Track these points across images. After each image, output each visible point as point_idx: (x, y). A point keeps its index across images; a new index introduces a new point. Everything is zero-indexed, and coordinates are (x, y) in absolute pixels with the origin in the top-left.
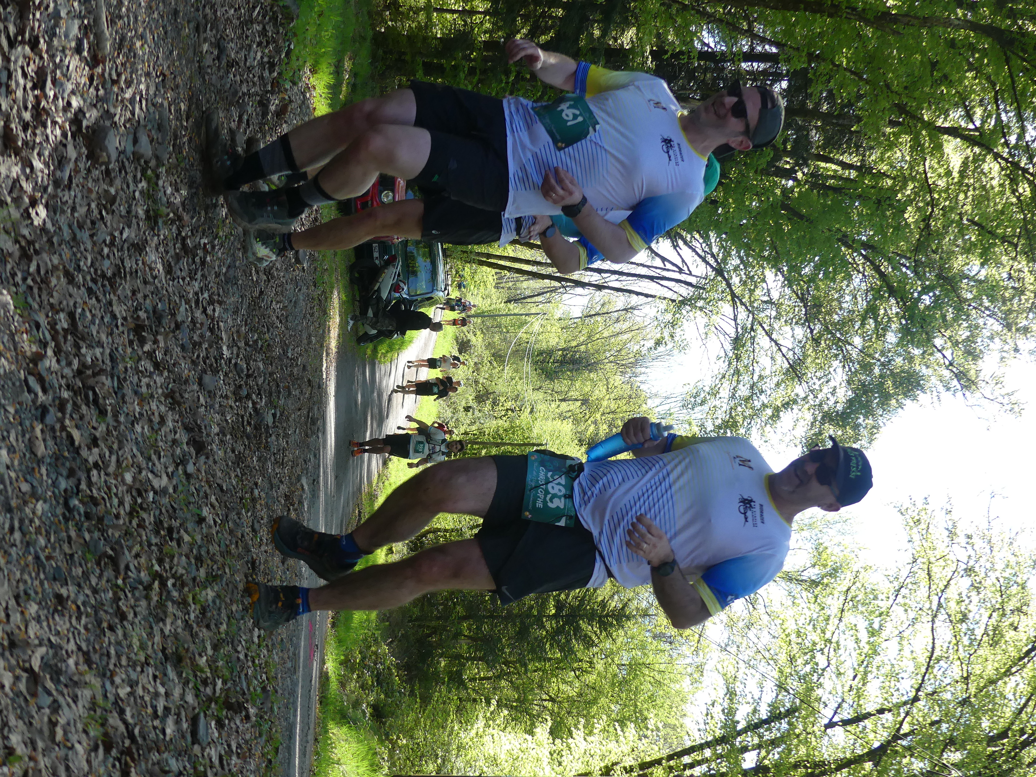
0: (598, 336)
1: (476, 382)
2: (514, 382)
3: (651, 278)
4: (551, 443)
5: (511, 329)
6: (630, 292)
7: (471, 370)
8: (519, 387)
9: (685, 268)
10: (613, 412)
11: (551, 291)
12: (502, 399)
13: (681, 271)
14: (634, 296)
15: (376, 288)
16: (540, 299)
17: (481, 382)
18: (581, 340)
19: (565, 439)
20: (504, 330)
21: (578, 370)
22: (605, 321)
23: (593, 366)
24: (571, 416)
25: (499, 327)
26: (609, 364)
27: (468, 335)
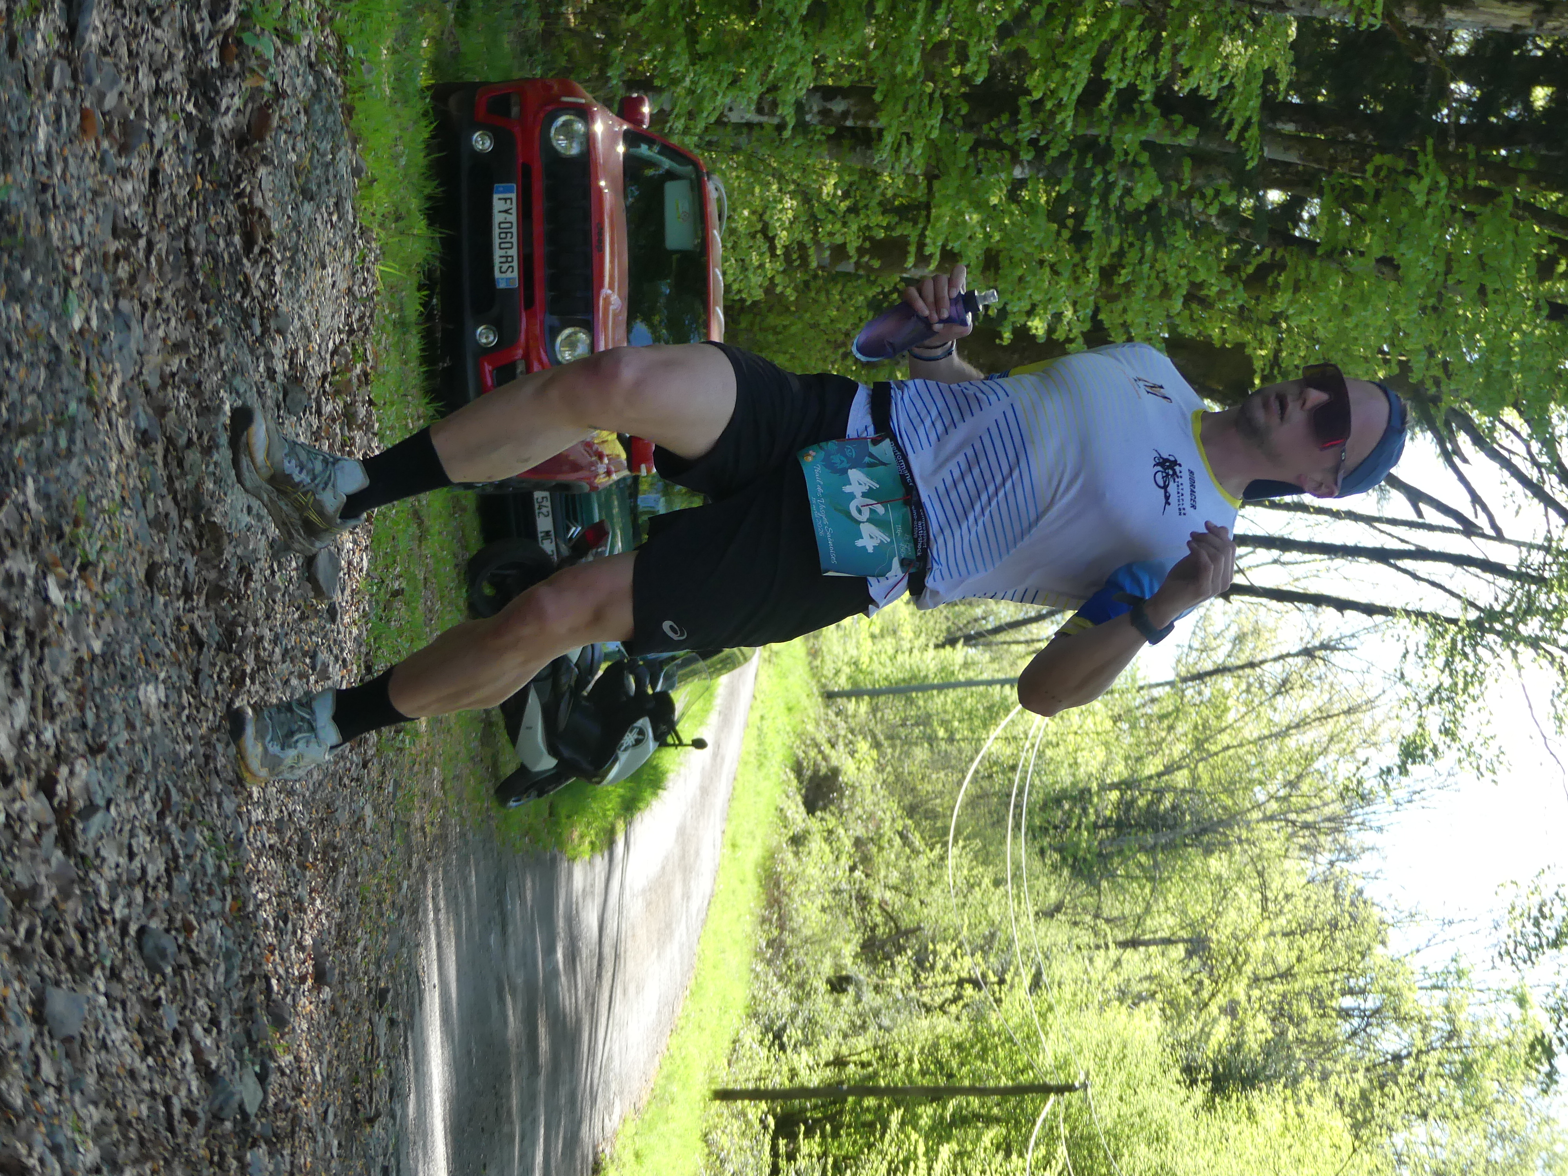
0: (1225, 738)
1: (863, 899)
2: (977, 892)
3: (1381, 555)
4: (1097, 1081)
5: (962, 731)
6: (1318, 600)
7: (845, 862)
8: (993, 911)
9: (1482, 521)
10: (1287, 975)
12: (945, 950)
13: (1469, 529)
14: (1330, 612)
17: (876, 897)
18: (1176, 755)
19: (1142, 1066)
20: (941, 733)
21: (1170, 847)
22: (1248, 691)
23: (1216, 832)
24: (1155, 992)
25: (925, 726)
26: (1264, 826)
27: (833, 754)
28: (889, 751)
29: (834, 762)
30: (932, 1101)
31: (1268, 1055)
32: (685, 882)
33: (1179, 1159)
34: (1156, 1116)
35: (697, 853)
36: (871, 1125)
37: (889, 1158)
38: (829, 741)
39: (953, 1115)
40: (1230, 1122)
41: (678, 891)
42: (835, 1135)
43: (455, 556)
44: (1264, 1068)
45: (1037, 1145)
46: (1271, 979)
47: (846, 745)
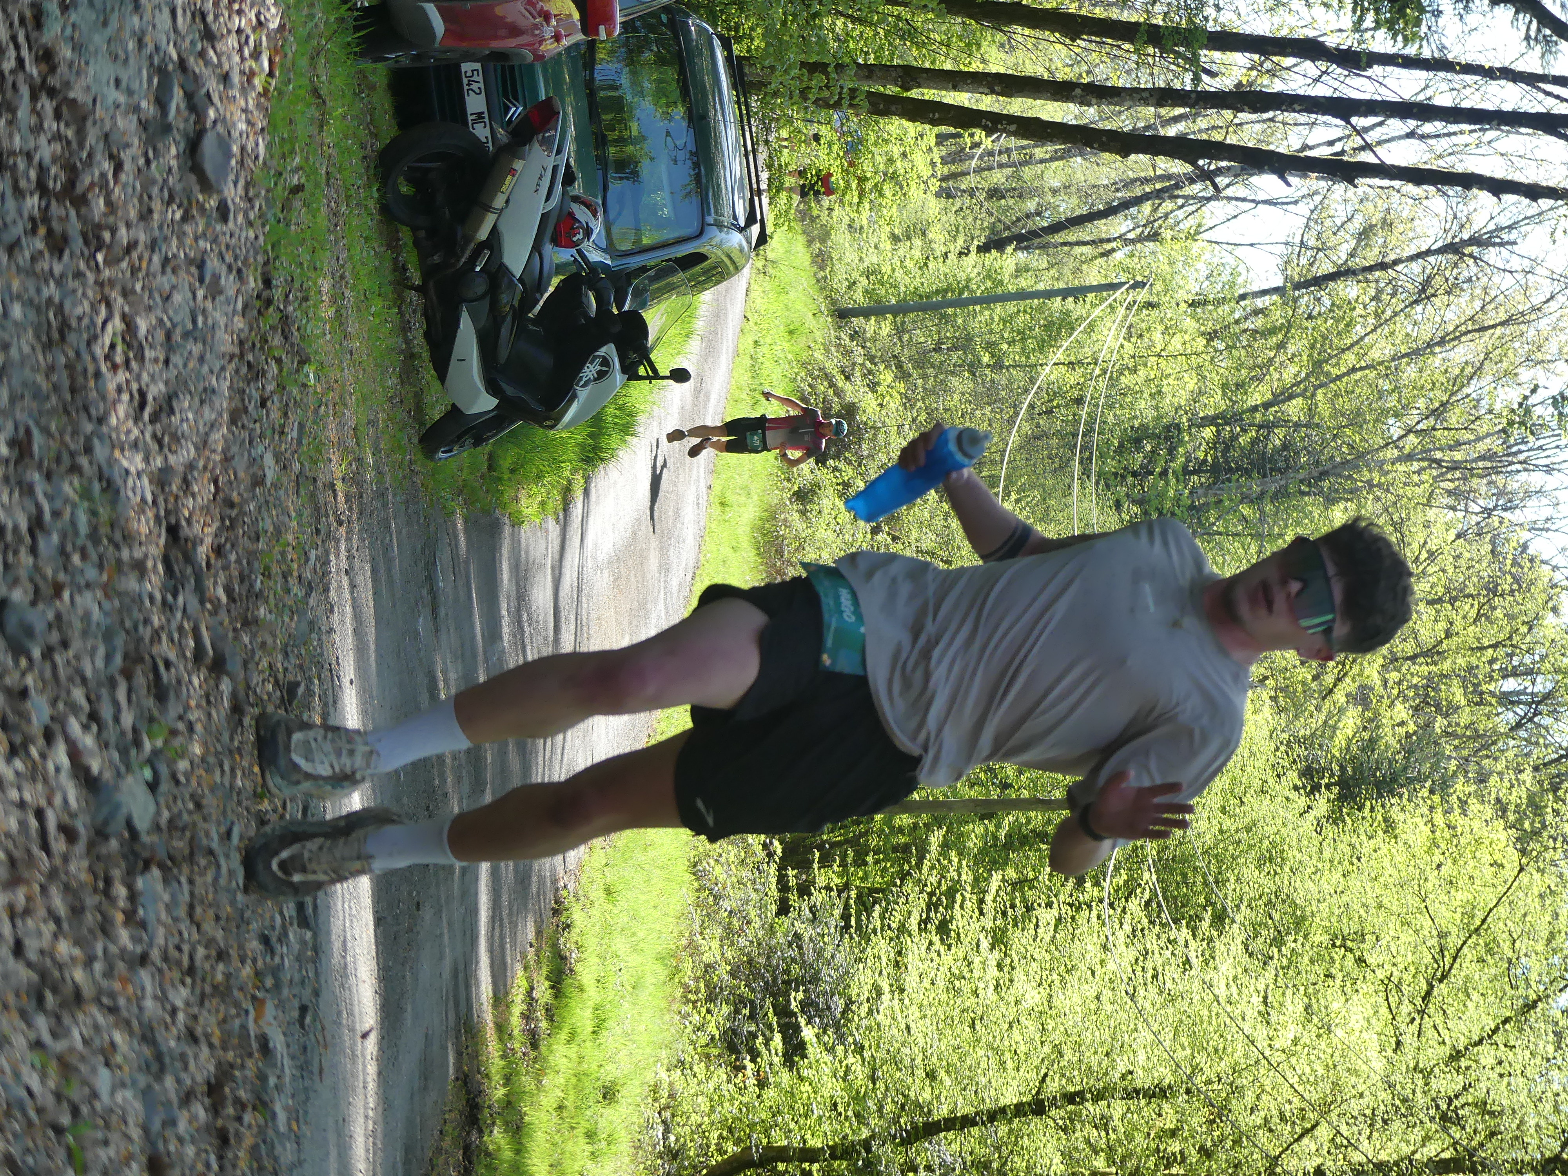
0: (1350, 358)
5: (1012, 354)
11: (1158, 194)
14: (1482, 196)
15: (483, 234)
16: (1119, 225)
18: (1288, 378)
19: (1249, 769)
20: (986, 359)
21: (1281, 495)
22: (1376, 298)
23: (1340, 476)
24: (1266, 678)
25: (964, 348)
26: (1401, 468)
27: (848, 387)
28: (920, 382)
29: (849, 397)
30: (982, 818)
31: (1410, 752)
32: (663, 551)
33: (1298, 884)
34: (1269, 830)
35: (677, 514)
36: (905, 849)
37: (928, 889)
38: (843, 372)
39: (1009, 836)
40: (1363, 837)
41: (653, 562)
42: (860, 862)
43: (363, 146)
44: (1405, 769)
45: (1117, 869)
46: (1413, 658)
47: (864, 376)
